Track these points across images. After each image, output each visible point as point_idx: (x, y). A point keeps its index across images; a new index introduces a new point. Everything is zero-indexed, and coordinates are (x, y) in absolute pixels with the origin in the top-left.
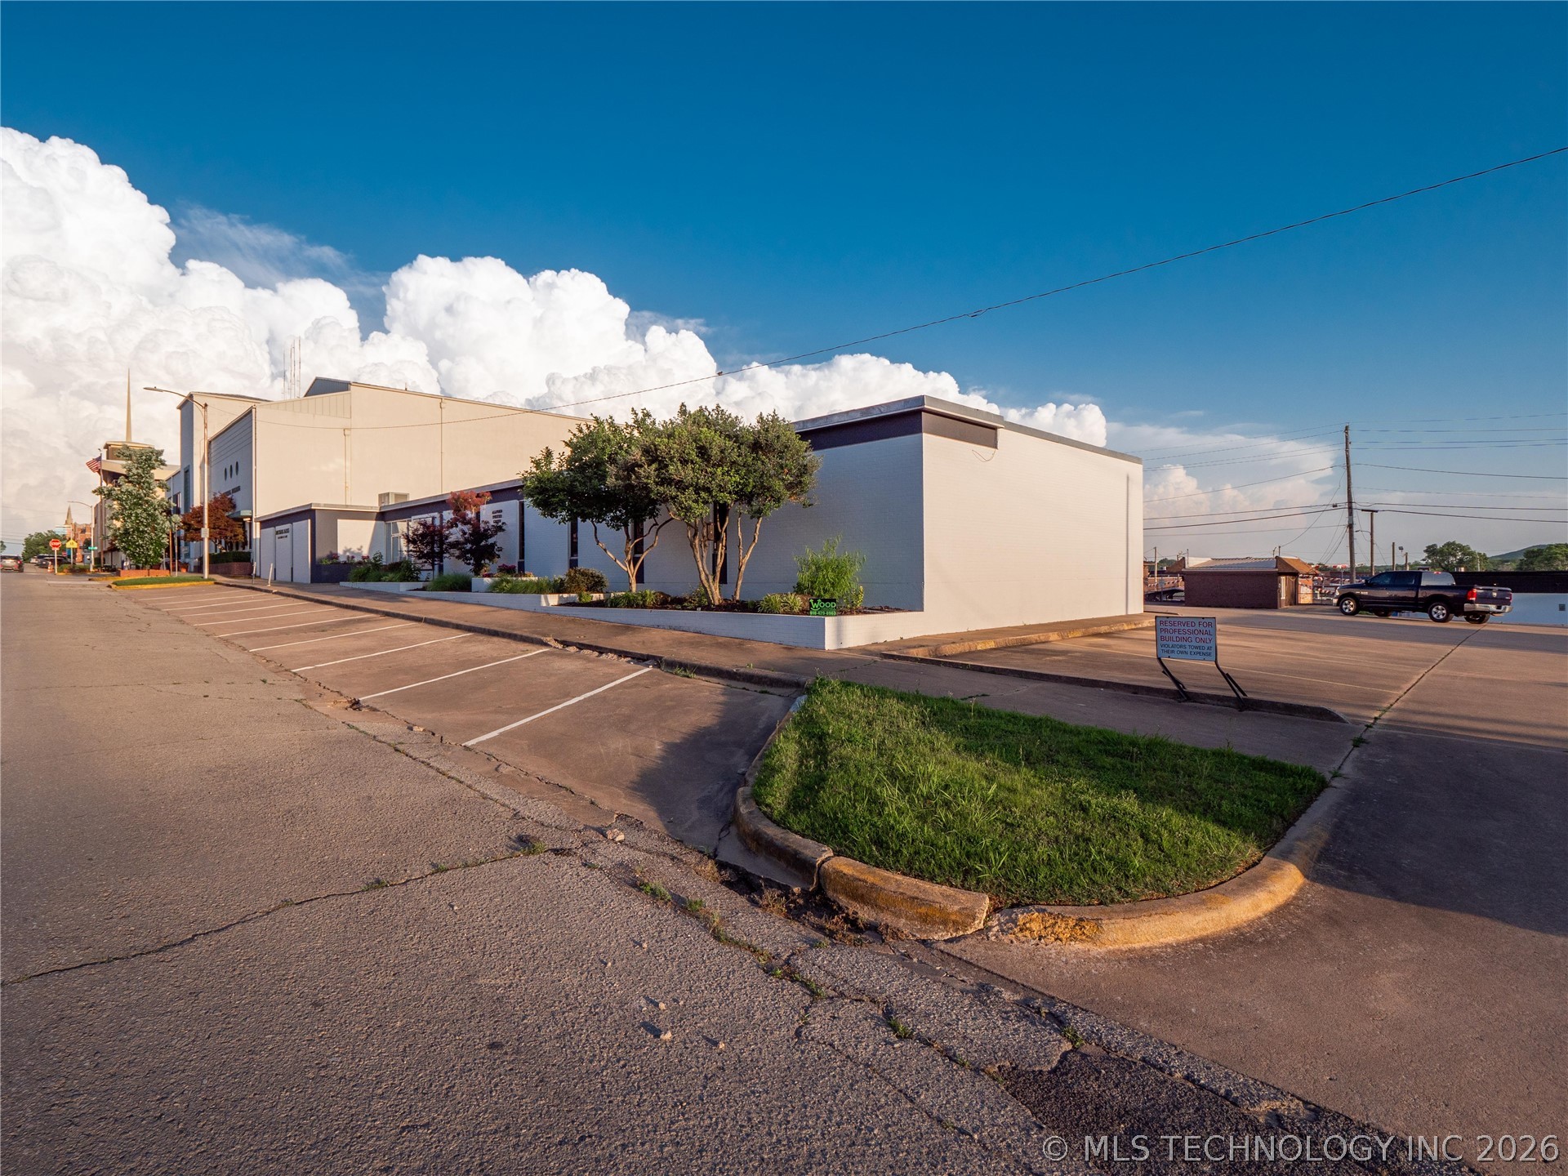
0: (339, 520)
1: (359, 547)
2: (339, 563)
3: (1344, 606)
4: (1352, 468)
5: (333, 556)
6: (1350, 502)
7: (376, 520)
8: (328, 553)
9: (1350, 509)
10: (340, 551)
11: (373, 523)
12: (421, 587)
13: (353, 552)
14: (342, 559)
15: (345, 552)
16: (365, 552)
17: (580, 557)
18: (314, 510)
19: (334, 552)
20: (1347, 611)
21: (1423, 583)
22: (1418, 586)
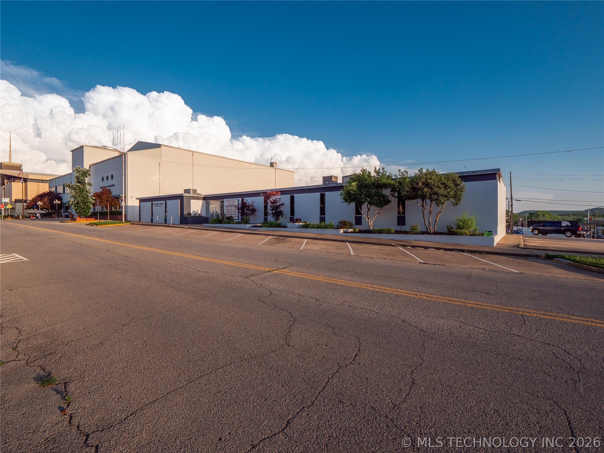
0: (191, 200)
1: (197, 210)
2: (192, 216)
3: (534, 232)
4: (512, 186)
5: (189, 214)
6: (512, 197)
7: (203, 200)
8: (188, 213)
9: (512, 200)
10: (192, 212)
11: (201, 201)
12: (252, 226)
13: (195, 212)
14: (192, 215)
15: (193, 212)
16: (199, 212)
17: (327, 216)
18: (183, 196)
19: (189, 212)
20: (535, 234)
21: (562, 225)
22: (561, 226)
